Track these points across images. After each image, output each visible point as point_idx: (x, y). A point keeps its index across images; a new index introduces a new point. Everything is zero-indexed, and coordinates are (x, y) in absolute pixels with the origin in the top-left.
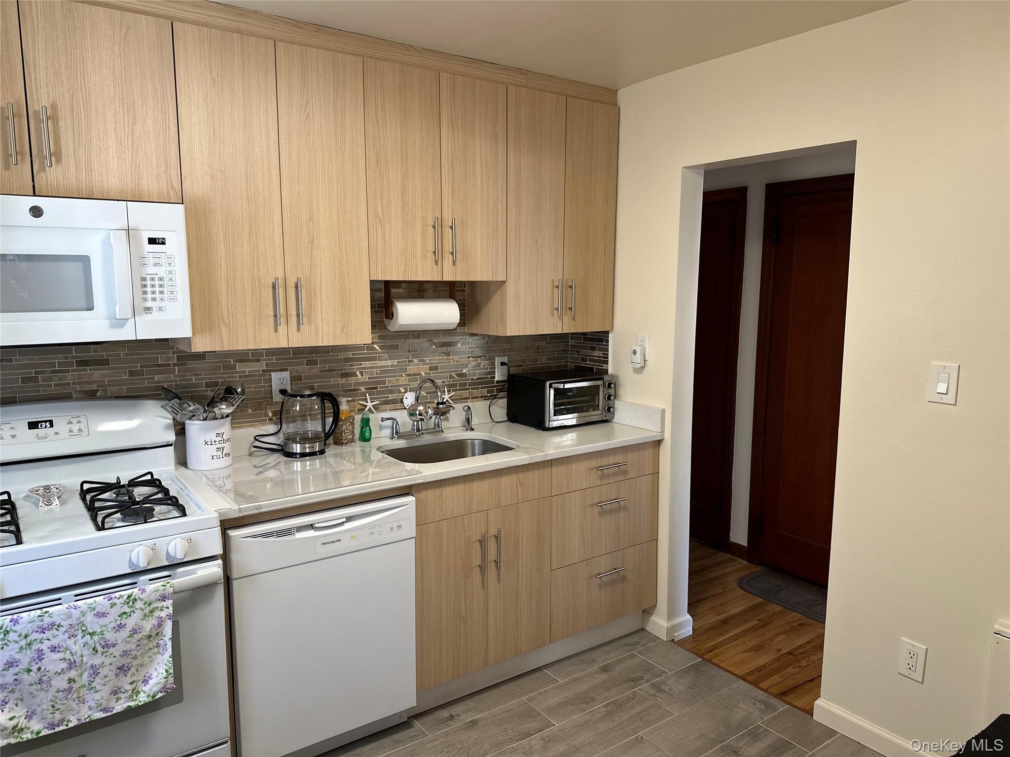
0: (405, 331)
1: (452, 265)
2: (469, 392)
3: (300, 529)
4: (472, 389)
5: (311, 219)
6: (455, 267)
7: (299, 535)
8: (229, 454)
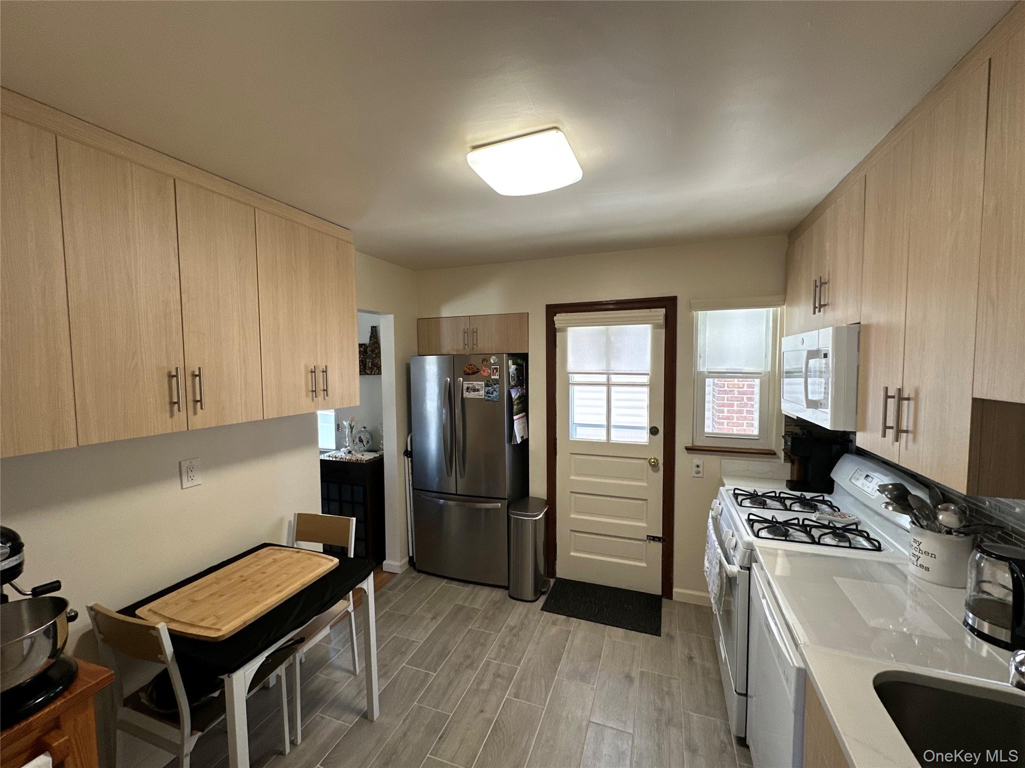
8: (927, 569)
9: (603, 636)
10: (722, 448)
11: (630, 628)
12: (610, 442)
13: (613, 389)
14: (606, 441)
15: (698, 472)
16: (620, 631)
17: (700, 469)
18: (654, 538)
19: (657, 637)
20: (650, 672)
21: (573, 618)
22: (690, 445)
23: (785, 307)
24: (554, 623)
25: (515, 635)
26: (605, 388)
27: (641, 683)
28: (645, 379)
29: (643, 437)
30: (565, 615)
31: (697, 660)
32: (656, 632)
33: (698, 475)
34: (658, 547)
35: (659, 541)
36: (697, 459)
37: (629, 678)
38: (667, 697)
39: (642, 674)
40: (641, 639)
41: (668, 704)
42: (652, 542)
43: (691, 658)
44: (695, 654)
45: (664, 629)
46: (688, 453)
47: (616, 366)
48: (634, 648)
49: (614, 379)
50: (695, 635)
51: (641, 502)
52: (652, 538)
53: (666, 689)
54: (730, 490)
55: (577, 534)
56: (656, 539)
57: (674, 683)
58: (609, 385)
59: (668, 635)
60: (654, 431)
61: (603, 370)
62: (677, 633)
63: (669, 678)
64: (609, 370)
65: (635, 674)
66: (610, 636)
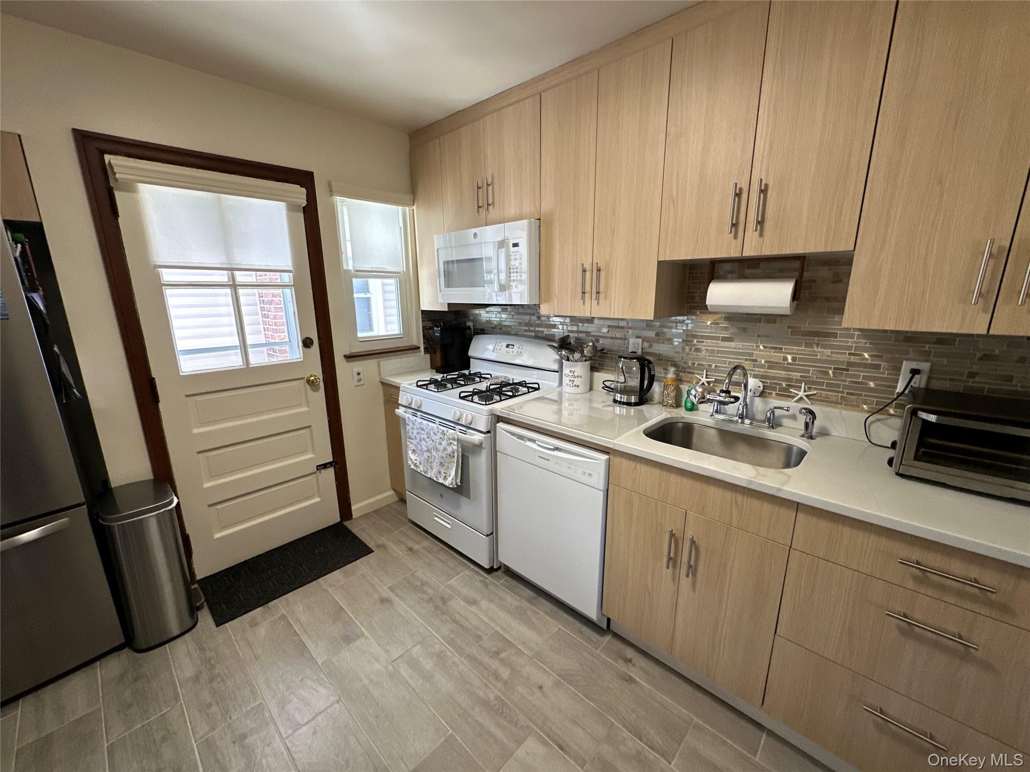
0: (758, 314)
1: (758, 237)
2: (842, 397)
3: (530, 440)
4: (848, 394)
5: (614, 213)
6: (762, 239)
7: (529, 444)
8: (578, 386)
9: (325, 590)
10: (375, 350)
11: (343, 564)
12: (251, 366)
13: (241, 291)
14: (245, 367)
15: (360, 380)
16: (337, 574)
17: (361, 376)
18: (325, 466)
19: (372, 554)
20: (395, 582)
21: (274, 602)
22: (347, 353)
23: (414, 208)
24: (254, 624)
25: (211, 680)
26: (228, 291)
27: (397, 595)
28: (287, 278)
29: (294, 353)
30: (259, 607)
31: (416, 547)
32: (367, 551)
33: (360, 383)
34: (330, 473)
35: (331, 465)
36: (358, 366)
37: (386, 601)
38: (425, 588)
39: (391, 588)
40: (361, 565)
41: (430, 591)
42: (323, 471)
43: (411, 549)
44: (410, 544)
45: (371, 545)
46: (348, 362)
47: (241, 259)
48: (363, 576)
49: (240, 277)
50: (396, 532)
51: (303, 431)
52: (323, 467)
53: (418, 583)
54: (414, 383)
55: (219, 507)
56: (328, 466)
57: (419, 574)
58: (234, 286)
59: (378, 546)
60: (307, 343)
61: (222, 264)
62: (383, 540)
63: (413, 575)
64: (231, 264)
65: (385, 592)
66: (331, 586)
